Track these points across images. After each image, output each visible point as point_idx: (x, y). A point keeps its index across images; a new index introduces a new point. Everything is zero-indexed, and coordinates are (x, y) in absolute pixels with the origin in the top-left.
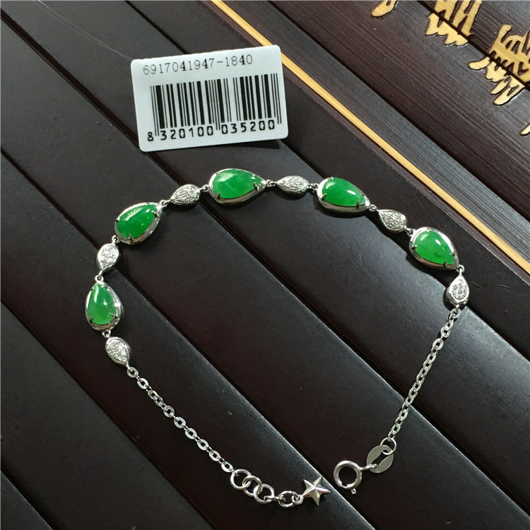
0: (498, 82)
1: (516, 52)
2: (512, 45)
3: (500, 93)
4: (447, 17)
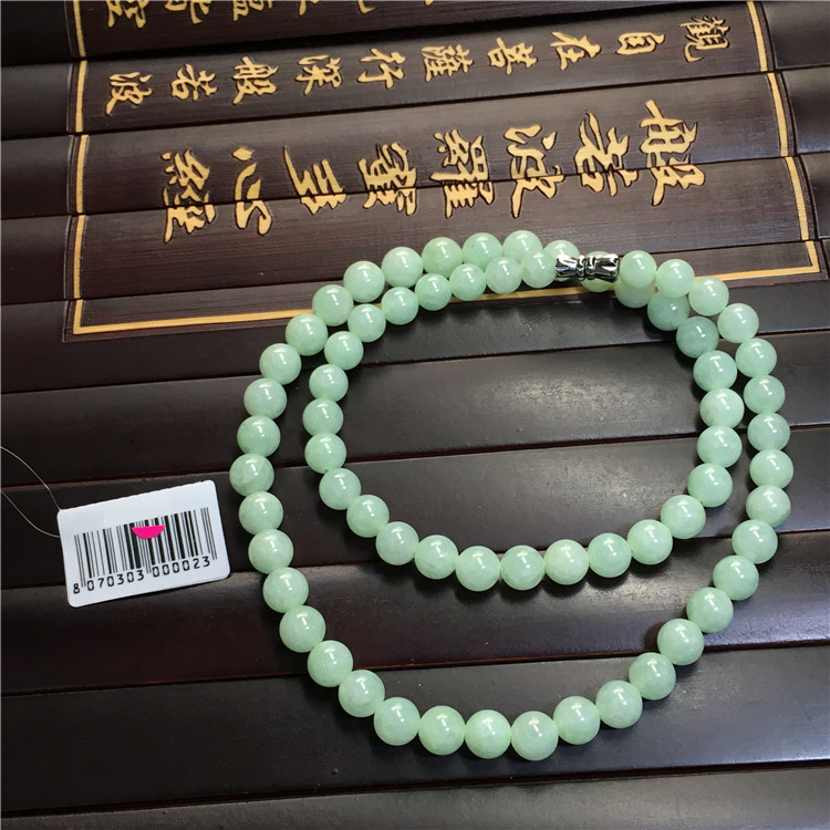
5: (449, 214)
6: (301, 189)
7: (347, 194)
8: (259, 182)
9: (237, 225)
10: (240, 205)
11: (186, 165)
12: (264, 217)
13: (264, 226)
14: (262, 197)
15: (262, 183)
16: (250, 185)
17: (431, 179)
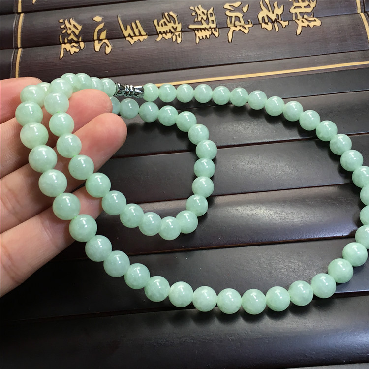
0: (172, 37)
1: (167, 25)
2: (163, 24)
3: (176, 39)
4: (132, 35)
5: (197, 42)
6: (126, 34)
7: (148, 36)
8: (105, 31)
9: (95, 50)
10: (97, 42)
11: (71, 24)
12: (108, 46)
13: (108, 50)
14: (108, 38)
15: (107, 32)
16: (101, 32)
17: (188, 28)
